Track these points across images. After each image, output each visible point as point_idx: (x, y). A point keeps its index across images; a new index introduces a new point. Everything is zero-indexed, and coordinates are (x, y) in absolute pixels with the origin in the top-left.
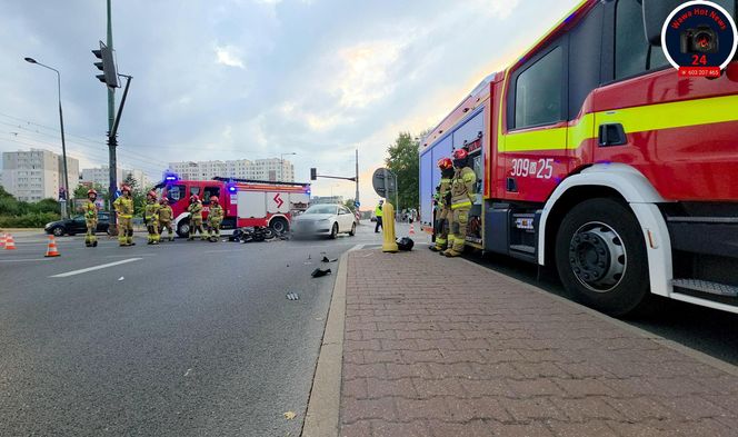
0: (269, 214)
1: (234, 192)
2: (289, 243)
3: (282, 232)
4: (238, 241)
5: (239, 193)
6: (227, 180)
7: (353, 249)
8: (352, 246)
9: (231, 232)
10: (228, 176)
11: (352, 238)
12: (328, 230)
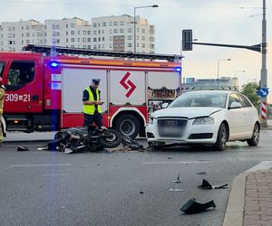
0: (112, 108)
1: (57, 70)
2: (146, 155)
3: (133, 137)
4: (62, 150)
5: (65, 71)
6: (47, 50)
7: (253, 169)
8: (255, 163)
9: (50, 136)
10: (49, 44)
11: (253, 150)
12: (210, 135)
